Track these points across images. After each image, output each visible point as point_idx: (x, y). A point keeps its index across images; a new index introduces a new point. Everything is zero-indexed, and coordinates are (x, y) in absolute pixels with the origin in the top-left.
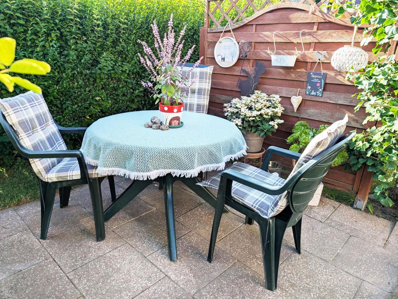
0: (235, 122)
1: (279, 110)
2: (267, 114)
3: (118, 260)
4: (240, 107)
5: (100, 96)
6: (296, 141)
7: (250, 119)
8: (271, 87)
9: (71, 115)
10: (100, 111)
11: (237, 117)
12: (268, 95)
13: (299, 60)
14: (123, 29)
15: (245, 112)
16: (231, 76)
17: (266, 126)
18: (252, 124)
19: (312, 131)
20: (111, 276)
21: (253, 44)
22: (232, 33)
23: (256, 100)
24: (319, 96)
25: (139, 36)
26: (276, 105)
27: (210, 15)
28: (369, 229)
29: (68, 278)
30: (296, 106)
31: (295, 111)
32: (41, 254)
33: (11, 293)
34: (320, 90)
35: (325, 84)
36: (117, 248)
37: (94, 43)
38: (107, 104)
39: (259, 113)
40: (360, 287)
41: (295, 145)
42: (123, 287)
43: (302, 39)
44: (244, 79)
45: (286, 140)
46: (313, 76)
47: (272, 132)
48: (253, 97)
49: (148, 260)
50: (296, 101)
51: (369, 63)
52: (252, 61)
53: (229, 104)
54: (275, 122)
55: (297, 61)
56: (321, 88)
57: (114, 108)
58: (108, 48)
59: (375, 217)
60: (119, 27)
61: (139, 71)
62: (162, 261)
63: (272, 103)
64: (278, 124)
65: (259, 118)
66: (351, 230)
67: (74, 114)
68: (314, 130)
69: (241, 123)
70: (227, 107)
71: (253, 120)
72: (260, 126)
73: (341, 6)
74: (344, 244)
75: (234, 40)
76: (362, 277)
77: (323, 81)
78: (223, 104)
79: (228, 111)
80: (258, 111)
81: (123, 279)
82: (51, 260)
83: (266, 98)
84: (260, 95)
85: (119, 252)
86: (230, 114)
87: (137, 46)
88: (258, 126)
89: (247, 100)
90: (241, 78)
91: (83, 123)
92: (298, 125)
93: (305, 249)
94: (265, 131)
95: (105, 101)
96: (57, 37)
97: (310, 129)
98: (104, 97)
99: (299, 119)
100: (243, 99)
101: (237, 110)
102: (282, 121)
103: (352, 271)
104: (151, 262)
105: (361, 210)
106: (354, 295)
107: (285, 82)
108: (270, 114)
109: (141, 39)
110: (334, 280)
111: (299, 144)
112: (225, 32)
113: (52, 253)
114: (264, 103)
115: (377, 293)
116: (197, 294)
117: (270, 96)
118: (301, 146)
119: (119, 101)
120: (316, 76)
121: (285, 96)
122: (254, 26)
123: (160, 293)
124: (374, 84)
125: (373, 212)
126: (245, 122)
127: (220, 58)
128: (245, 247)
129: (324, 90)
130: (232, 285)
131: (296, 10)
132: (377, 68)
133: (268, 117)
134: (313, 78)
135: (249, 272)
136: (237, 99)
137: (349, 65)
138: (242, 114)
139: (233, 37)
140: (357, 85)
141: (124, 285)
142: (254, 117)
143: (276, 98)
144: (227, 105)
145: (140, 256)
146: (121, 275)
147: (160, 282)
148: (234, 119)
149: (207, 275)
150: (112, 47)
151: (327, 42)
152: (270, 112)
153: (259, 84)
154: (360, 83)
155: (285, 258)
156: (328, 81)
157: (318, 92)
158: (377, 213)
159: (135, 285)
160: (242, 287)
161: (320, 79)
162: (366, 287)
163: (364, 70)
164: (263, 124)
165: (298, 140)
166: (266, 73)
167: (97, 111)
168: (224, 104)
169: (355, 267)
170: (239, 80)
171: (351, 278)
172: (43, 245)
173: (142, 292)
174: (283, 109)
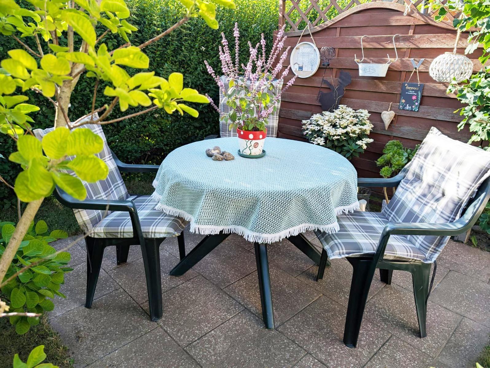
0: (317, 141)
1: (368, 127)
2: (354, 132)
3: (193, 292)
4: (322, 124)
5: (159, 112)
6: (387, 163)
7: (334, 138)
8: (358, 100)
9: (127, 134)
10: (158, 130)
11: (318, 136)
12: (355, 110)
13: (392, 69)
14: (186, 35)
15: (329, 130)
16: (310, 88)
17: (353, 147)
18: (336, 143)
19: (407, 151)
20: (186, 308)
21: (337, 50)
22: (312, 37)
23: (341, 116)
24: (414, 111)
25: (202, 42)
26: (364, 121)
27: (286, 16)
28: (472, 263)
29: (142, 309)
30: (387, 122)
31: (386, 128)
32: (110, 285)
33: (86, 322)
34: (417, 104)
35: (423, 97)
36: (190, 280)
37: (152, 52)
38: (166, 121)
39: (344, 131)
40: (460, 323)
41: (386, 168)
42: (202, 319)
43: (396, 45)
44: (325, 91)
45: (376, 162)
46: (408, 88)
47: (360, 153)
48: (337, 112)
49: (225, 292)
50: (387, 116)
51: (474, 73)
52: (335, 70)
53: (309, 120)
54: (363, 142)
55: (390, 70)
56: (417, 102)
57: (174, 126)
58: (169, 58)
59: (479, 250)
60: (181, 32)
61: (202, 83)
62: (240, 293)
63: (359, 119)
64: (366, 144)
65: (345, 137)
66: (451, 264)
67: (130, 133)
68: (409, 150)
69: (324, 142)
70: (307, 125)
71: (338, 140)
72: (345, 146)
73: (442, 7)
74: (442, 279)
75: (314, 46)
76: (462, 313)
77: (419, 93)
78: (301, 121)
79: (307, 129)
80: (344, 128)
81: (200, 310)
82: (122, 291)
83: (352, 114)
84: (346, 111)
85: (193, 284)
86: (310, 133)
87: (201, 54)
88: (343, 146)
89: (331, 116)
90: (322, 90)
91: (140, 143)
92: (390, 145)
93: (398, 284)
94: (352, 152)
95: (165, 118)
96: (114, 46)
97: (404, 149)
98: (163, 114)
99: (390, 137)
100: (326, 115)
101: (319, 128)
102: (371, 140)
103: (451, 307)
104: (228, 295)
105: (462, 242)
106: (453, 331)
107: (374, 94)
108: (357, 132)
109: (205, 45)
110: (431, 316)
111: (391, 167)
112: (303, 36)
113: (122, 283)
114: (350, 119)
115: (479, 330)
116: (281, 327)
117: (357, 111)
118: (393, 169)
119: (180, 119)
120: (412, 88)
121: (374, 111)
122: (338, 30)
123: (241, 325)
124: (480, 97)
125: (477, 245)
126: (328, 141)
127: (297, 67)
128: (331, 281)
129: (421, 104)
130: (319, 319)
131: (388, 10)
132: (484, 78)
133: (355, 136)
134: (408, 90)
135: (336, 307)
136: (318, 115)
137: (450, 75)
138: (325, 132)
139: (313, 43)
140: (460, 98)
141: (202, 317)
142: (339, 135)
143: (365, 114)
144: (305, 122)
145: (215, 288)
146: (197, 307)
147: (240, 314)
148: (316, 138)
149: (290, 308)
150: (172, 56)
151: (425, 47)
152: (357, 130)
153: (343, 97)
154: (464, 96)
155: (376, 293)
156: (425, 94)
157: (413, 107)
158: (481, 246)
159: (214, 317)
160: (329, 321)
161: (416, 91)
162: (467, 324)
163: (468, 82)
164: (349, 144)
165: (390, 161)
166: (352, 84)
167: (155, 130)
168: (303, 121)
169: (455, 303)
170: (319, 93)
171: (449, 314)
172: (110, 276)
173: (222, 324)
174: (373, 126)
